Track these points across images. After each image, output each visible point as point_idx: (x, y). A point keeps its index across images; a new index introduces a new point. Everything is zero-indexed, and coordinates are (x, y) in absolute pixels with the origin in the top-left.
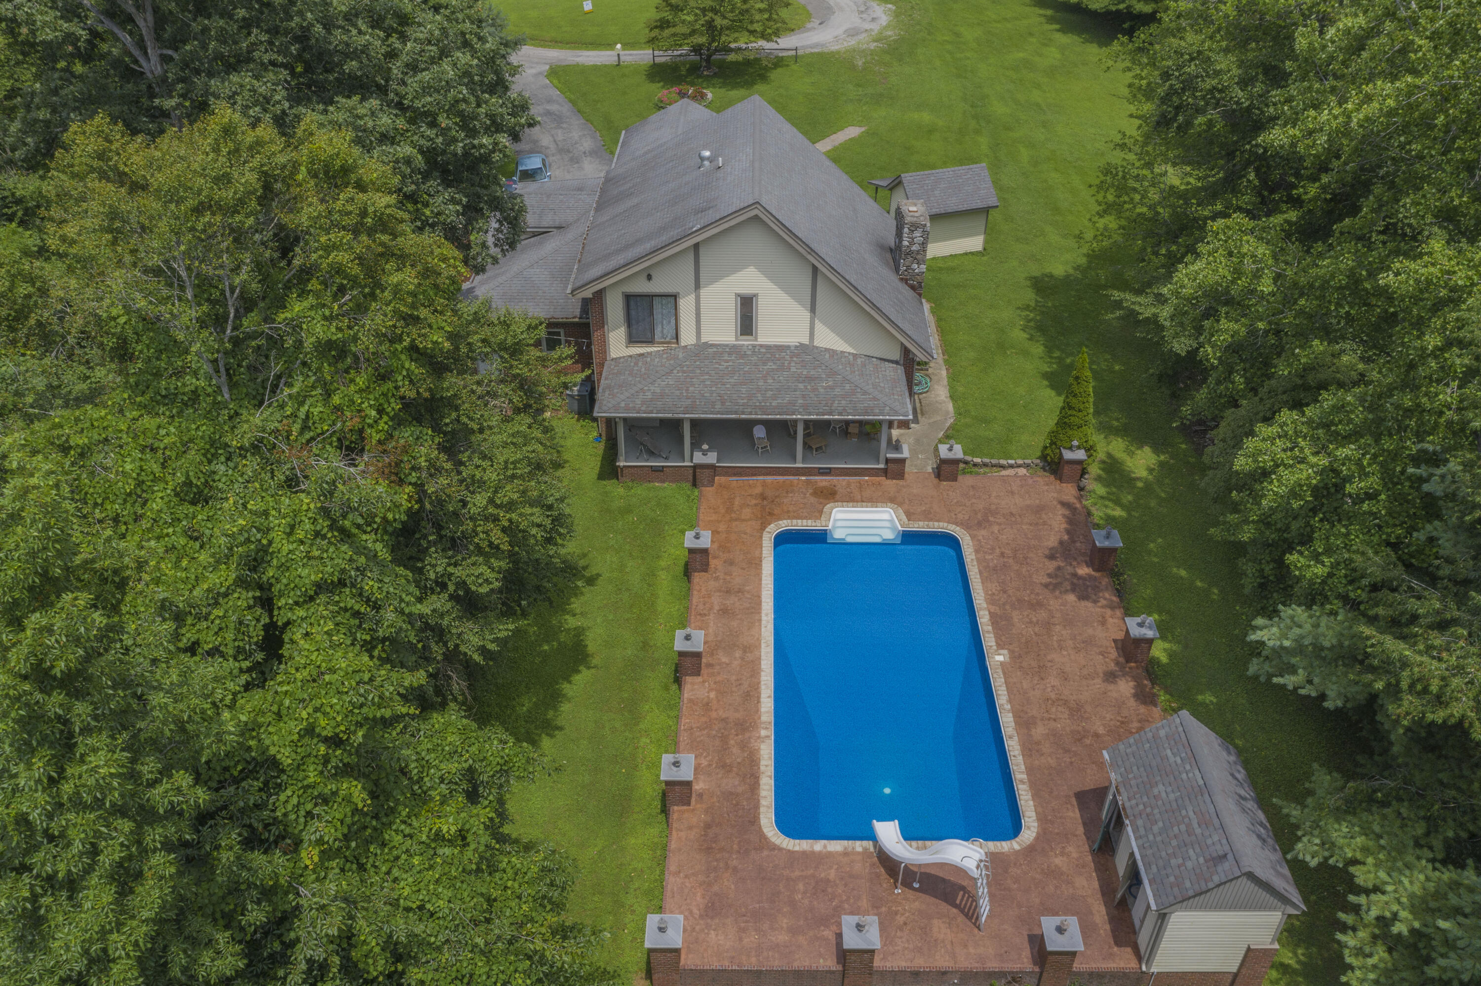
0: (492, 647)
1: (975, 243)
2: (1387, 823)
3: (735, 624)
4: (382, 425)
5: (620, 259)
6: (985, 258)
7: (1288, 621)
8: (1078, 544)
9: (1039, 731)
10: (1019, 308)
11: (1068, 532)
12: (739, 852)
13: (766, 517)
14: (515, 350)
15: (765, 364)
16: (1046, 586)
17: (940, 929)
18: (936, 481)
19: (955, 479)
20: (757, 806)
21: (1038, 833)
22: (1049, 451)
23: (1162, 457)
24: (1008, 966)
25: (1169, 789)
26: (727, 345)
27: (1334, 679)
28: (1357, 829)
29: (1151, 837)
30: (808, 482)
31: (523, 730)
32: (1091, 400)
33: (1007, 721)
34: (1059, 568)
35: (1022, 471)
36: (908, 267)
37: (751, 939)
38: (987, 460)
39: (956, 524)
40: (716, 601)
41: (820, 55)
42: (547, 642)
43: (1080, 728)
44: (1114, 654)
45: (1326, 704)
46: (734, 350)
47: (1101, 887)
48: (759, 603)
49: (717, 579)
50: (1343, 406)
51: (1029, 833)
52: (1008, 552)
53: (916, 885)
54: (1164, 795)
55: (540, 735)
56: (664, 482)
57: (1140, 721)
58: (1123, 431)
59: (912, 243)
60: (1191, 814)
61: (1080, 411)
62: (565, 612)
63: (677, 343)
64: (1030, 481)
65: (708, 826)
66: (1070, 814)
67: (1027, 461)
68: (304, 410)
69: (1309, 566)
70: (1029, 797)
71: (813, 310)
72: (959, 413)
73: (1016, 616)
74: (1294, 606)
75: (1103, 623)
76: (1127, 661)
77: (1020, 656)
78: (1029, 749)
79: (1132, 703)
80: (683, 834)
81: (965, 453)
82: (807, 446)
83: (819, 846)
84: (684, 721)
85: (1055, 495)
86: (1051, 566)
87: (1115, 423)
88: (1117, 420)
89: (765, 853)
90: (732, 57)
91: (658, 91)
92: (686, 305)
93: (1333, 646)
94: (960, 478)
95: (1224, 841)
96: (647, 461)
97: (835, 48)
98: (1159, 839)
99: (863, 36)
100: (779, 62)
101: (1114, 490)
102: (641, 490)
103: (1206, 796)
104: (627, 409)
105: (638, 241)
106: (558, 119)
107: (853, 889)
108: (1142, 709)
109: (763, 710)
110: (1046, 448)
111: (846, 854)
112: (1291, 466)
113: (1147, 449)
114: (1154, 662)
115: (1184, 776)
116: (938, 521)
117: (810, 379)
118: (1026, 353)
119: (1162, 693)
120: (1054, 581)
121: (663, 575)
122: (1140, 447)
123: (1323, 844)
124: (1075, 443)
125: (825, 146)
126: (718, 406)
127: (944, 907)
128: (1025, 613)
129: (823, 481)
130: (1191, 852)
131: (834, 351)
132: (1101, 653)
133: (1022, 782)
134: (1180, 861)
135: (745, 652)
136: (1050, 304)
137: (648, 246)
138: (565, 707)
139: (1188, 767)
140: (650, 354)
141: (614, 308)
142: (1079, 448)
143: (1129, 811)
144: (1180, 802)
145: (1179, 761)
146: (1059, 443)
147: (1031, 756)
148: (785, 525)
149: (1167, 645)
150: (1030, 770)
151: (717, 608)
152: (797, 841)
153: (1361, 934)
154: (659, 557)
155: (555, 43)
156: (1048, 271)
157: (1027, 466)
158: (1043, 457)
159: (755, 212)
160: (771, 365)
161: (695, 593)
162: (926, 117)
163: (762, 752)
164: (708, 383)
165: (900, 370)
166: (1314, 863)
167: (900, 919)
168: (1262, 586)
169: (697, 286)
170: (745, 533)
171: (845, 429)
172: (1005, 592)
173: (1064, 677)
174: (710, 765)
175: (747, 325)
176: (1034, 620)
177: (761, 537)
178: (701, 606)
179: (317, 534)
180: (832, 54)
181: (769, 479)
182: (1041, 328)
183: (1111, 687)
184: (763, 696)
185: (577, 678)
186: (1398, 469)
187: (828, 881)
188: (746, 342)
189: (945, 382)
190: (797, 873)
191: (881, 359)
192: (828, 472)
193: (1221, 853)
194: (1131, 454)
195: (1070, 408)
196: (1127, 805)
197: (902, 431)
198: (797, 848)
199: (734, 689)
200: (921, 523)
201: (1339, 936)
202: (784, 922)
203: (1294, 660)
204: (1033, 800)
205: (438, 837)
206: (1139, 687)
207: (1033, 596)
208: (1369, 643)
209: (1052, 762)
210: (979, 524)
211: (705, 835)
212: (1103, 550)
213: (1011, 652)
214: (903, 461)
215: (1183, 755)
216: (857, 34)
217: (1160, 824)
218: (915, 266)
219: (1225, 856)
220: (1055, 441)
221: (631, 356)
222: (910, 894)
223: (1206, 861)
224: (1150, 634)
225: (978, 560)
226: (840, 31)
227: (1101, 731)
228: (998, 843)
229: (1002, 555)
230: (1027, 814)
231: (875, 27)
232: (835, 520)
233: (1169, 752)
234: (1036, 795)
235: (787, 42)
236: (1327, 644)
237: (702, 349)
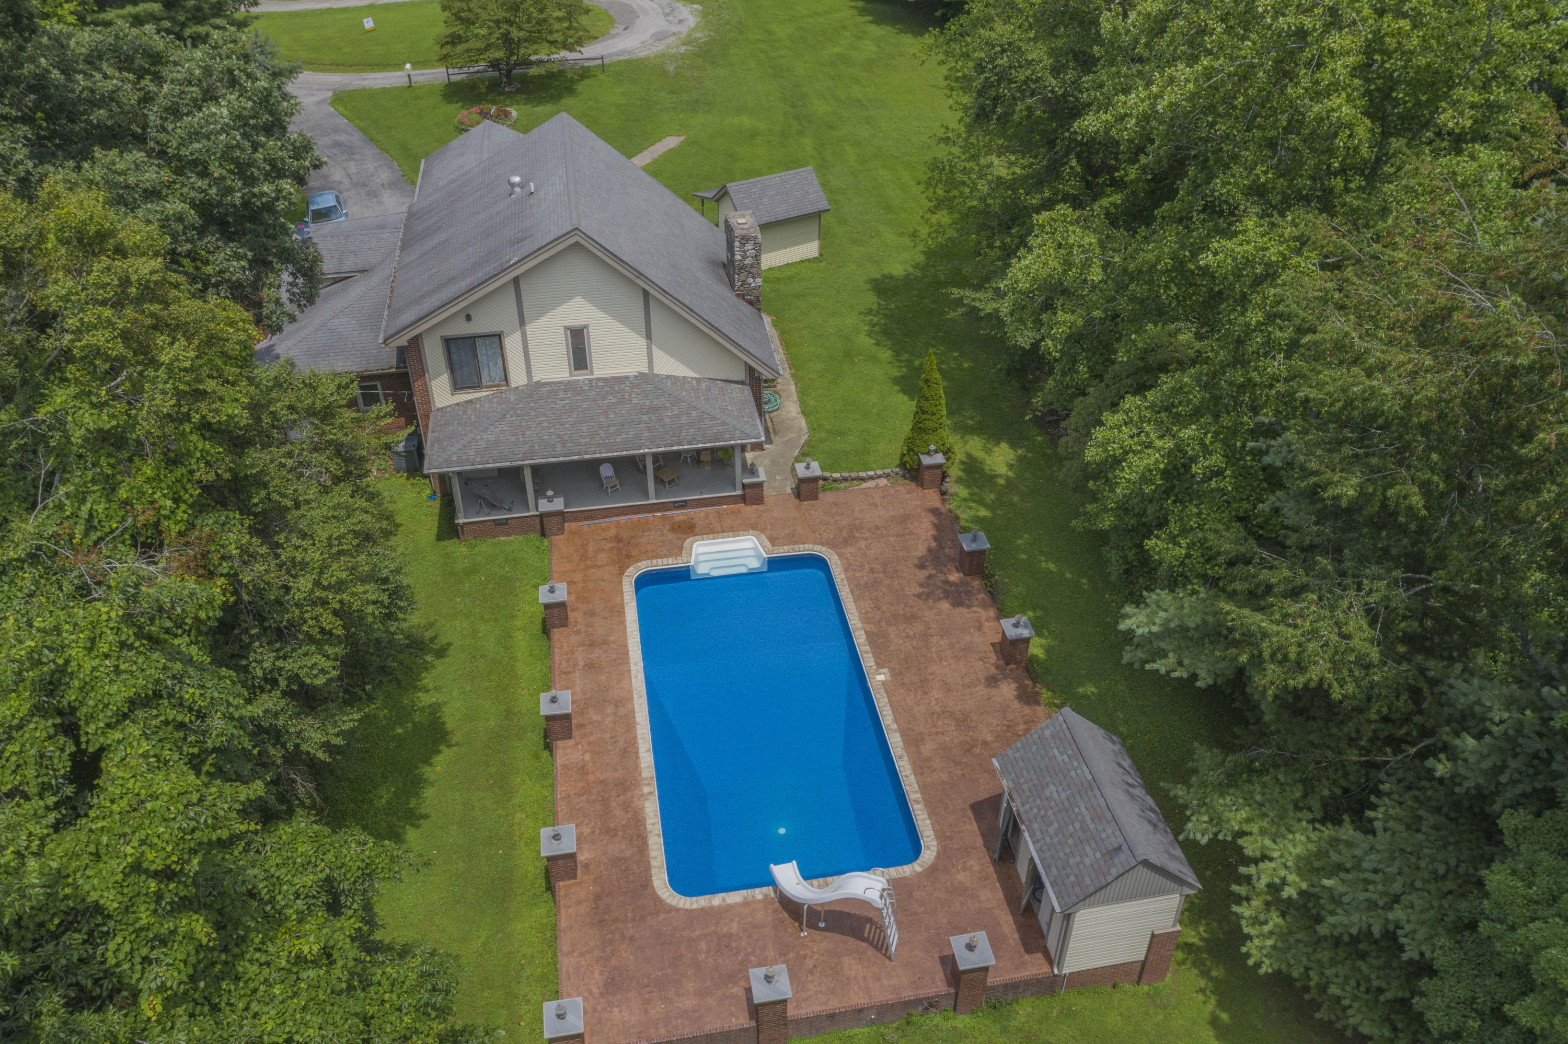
0: (338, 741)
1: (811, 249)
2: (1268, 791)
3: (603, 678)
4: (180, 515)
5: (434, 301)
6: (822, 264)
7: (1154, 606)
8: (947, 550)
9: (928, 747)
10: (861, 313)
11: (935, 538)
12: (634, 920)
13: (623, 560)
14: (326, 414)
15: (604, 398)
16: (919, 596)
17: (851, 967)
18: (797, 501)
19: (816, 498)
20: (648, 868)
21: (938, 852)
22: (907, 458)
23: (1020, 452)
24: (923, 993)
25: (1060, 788)
26: (561, 382)
27: (1203, 657)
28: (1241, 801)
29: (1048, 839)
30: (664, 518)
31: (384, 824)
32: (943, 402)
33: (895, 741)
34: (930, 577)
35: (883, 482)
36: (744, 283)
37: (657, 1010)
38: (846, 474)
39: (822, 544)
40: (580, 657)
41: (628, 62)
42: (400, 724)
43: (968, 739)
44: (993, 658)
45: (1199, 684)
46: (569, 386)
47: (1006, 896)
48: (627, 653)
49: (578, 632)
50: (1181, 388)
51: (928, 855)
52: (877, 567)
53: (822, 925)
54: (1055, 795)
55: (404, 827)
56: (509, 535)
57: (1025, 723)
58: (979, 429)
59: (744, 257)
60: (1083, 810)
61: (933, 414)
62: (416, 689)
63: (507, 384)
64: (892, 491)
65: (598, 898)
66: (968, 827)
67: (886, 471)
68: (85, 508)
69: (1167, 549)
70: (926, 816)
71: (649, 336)
72: (813, 428)
73: (892, 632)
74: (1158, 591)
75: (980, 628)
76: (1007, 664)
77: (901, 673)
78: (920, 768)
79: (1016, 705)
80: (572, 911)
81: (823, 469)
82: (659, 481)
83: (717, 900)
84: (561, 789)
85: (919, 502)
86: (922, 575)
87: (970, 422)
88: (972, 418)
89: (662, 916)
90: (533, 71)
91: (456, 112)
92: (512, 344)
93: (1197, 627)
94: (820, 495)
95: (1118, 833)
96: (489, 515)
97: (643, 54)
98: (1055, 840)
99: (672, 39)
100: (585, 73)
101: (976, 490)
102: (486, 547)
103: (1096, 790)
104: (460, 462)
105: (452, 280)
106: (349, 151)
107: (757, 940)
108: (1027, 710)
109: (643, 765)
110: (903, 455)
111: (746, 904)
112: (1140, 452)
113: (1004, 445)
114: (1033, 660)
115: (1073, 773)
116: (803, 543)
117: (653, 410)
118: (874, 359)
119: (1044, 691)
120: (926, 590)
121: (519, 635)
122: (997, 444)
123: (1211, 820)
124: (932, 447)
125: (643, 159)
126: (559, 449)
127: (852, 942)
128: (901, 628)
129: (679, 515)
130: (1088, 848)
131: (676, 378)
132: (981, 659)
133: (917, 802)
134: (1078, 859)
135: (617, 706)
136: (893, 306)
137: (464, 284)
138: (429, 793)
139: (1076, 764)
140: (479, 399)
141: (434, 354)
142: (936, 452)
143: (1023, 816)
144: (1072, 800)
145: (1066, 759)
146: (916, 449)
147: (923, 773)
148: (644, 566)
149: (1043, 641)
150: (923, 789)
151: (581, 663)
152: (694, 899)
153: (1255, 903)
154: (513, 617)
155: (336, 66)
156: (886, 272)
157: (887, 476)
158: (903, 465)
159: (576, 239)
160: (611, 399)
161: (556, 650)
162: (746, 121)
163: (647, 810)
164: (545, 424)
165: (747, 391)
166: (1204, 841)
167: (809, 963)
168: (1127, 572)
169: (522, 323)
170: (604, 580)
171: (696, 457)
172: (879, 609)
173: (947, 688)
174: (593, 832)
175: (581, 360)
176: (911, 633)
177: (621, 582)
178: (564, 664)
179: (123, 645)
180: (641, 61)
181: (623, 519)
182: (886, 332)
183: (994, 692)
184: (641, 750)
185: (438, 759)
186: (1239, 444)
187: (731, 935)
188: (581, 377)
189: (795, 397)
190: (698, 932)
191: (726, 381)
192: (684, 505)
193: (1116, 845)
194: (989, 452)
195: (924, 412)
196: (1022, 810)
197: (756, 453)
198: (695, 906)
199: (610, 748)
200: (786, 548)
201: (1235, 908)
202: (690, 986)
203: (1163, 645)
204: (930, 818)
205: (300, 960)
206: (1021, 689)
207: (907, 609)
208: (1229, 618)
209: (944, 777)
210: (846, 542)
211: (596, 908)
212: (971, 554)
213: (892, 670)
214: (760, 485)
215: (1070, 752)
216: (665, 38)
217: (1055, 825)
218: (751, 280)
219: (1120, 848)
220: (912, 447)
221: (458, 404)
222: (817, 935)
223: (1103, 855)
224: (1025, 633)
225: (848, 579)
226: (647, 36)
227: (989, 738)
228: (900, 868)
229: (872, 570)
230: (926, 833)
231: (683, 29)
232: (697, 555)
233: (1055, 751)
234: (932, 813)
235: (591, 51)
236: (1192, 625)
237: (535, 388)
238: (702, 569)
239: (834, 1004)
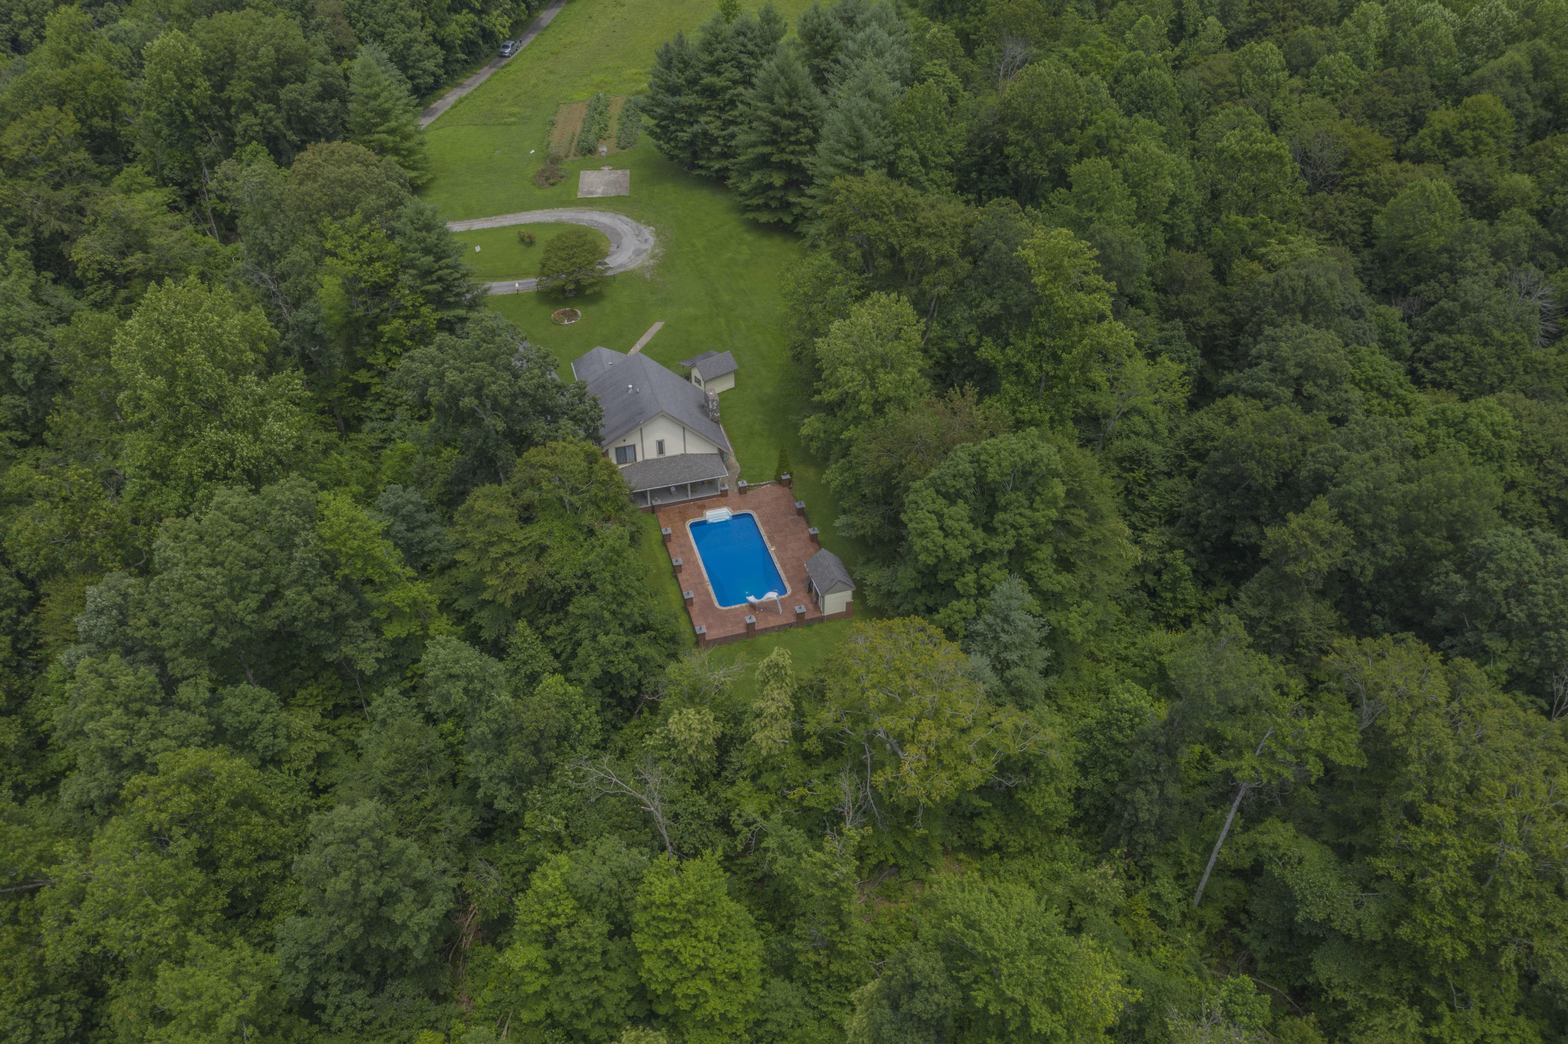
1: (732, 384)
2: (874, 564)
3: (687, 554)
5: (613, 437)
6: (737, 390)
8: (792, 508)
9: (788, 567)
10: (755, 414)
11: (788, 504)
12: (711, 613)
13: (684, 520)
15: (671, 464)
16: (784, 524)
17: (770, 618)
18: (739, 495)
20: (712, 602)
21: (792, 592)
26: (655, 459)
29: (819, 582)
33: (778, 566)
34: (787, 518)
36: (713, 415)
37: (724, 630)
38: (756, 484)
39: (750, 509)
41: (625, 273)
43: (800, 564)
44: (807, 540)
46: (658, 460)
47: (810, 600)
48: (692, 547)
51: (789, 591)
52: (769, 515)
53: (761, 607)
54: (820, 570)
58: (803, 462)
59: (713, 407)
60: (827, 572)
63: (636, 461)
64: (772, 489)
66: (800, 585)
67: (770, 482)
70: (784, 576)
71: (685, 440)
72: (742, 466)
73: (775, 536)
75: (804, 534)
76: (811, 541)
77: (779, 547)
79: (814, 552)
80: (694, 613)
81: (747, 483)
82: (692, 492)
84: (682, 583)
85: (782, 492)
86: (784, 517)
89: (718, 612)
91: (549, 310)
92: (638, 448)
94: (747, 492)
95: (836, 578)
97: (631, 267)
98: (821, 582)
99: (644, 255)
100: (607, 285)
103: (830, 567)
107: (746, 613)
108: (817, 552)
109: (705, 578)
110: (776, 476)
113: (810, 469)
114: (820, 540)
115: (824, 565)
117: (689, 467)
118: (762, 435)
119: (822, 548)
120: (786, 522)
124: (786, 473)
126: (657, 483)
127: (770, 611)
128: (778, 534)
129: (700, 502)
131: (695, 454)
132: (803, 540)
133: (785, 581)
134: (825, 583)
136: (768, 409)
137: (623, 430)
139: (825, 562)
140: (630, 466)
143: (814, 580)
144: (824, 570)
147: (786, 573)
148: (692, 521)
150: (787, 578)
156: (764, 393)
157: (770, 484)
158: (776, 479)
159: (662, 414)
160: (674, 464)
162: (691, 310)
163: (709, 588)
164: (651, 476)
165: (719, 456)
167: (760, 616)
169: (642, 441)
170: (679, 526)
171: (704, 483)
172: (770, 529)
173: (793, 550)
174: (694, 594)
175: (662, 451)
176: (781, 535)
177: (685, 527)
178: (673, 552)
180: (632, 271)
182: (766, 422)
183: (807, 549)
184: (704, 574)
187: (739, 613)
188: (662, 456)
189: (735, 458)
191: (711, 454)
192: (702, 499)
193: (833, 578)
194: (807, 471)
195: (782, 460)
196: (811, 575)
199: (694, 574)
200: (738, 511)
201: (864, 591)
202: (730, 624)
203: (843, 529)
206: (816, 548)
207: (780, 528)
209: (793, 574)
210: (758, 508)
211: (700, 610)
212: (800, 509)
213: (776, 547)
214: (726, 490)
215: (823, 560)
216: (640, 254)
217: (821, 578)
218: (715, 414)
220: (779, 473)
224: (817, 532)
225: (760, 520)
226: (630, 252)
229: (767, 517)
231: (649, 247)
233: (820, 560)
234: (790, 583)
237: (646, 462)
239: (769, 626)
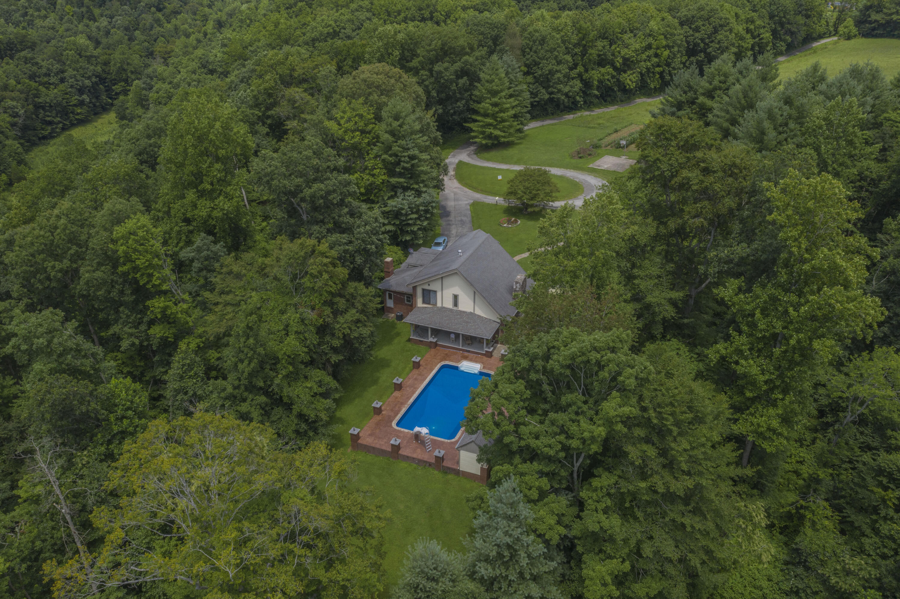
3: (416, 382)
5: (422, 278)
12: (384, 426)
13: (443, 360)
15: (457, 316)
17: (419, 451)
20: (394, 419)
21: (456, 440)
24: (428, 461)
26: (449, 309)
30: (460, 353)
37: (376, 441)
42: (370, 378)
46: (451, 310)
48: (426, 378)
49: (419, 371)
51: (453, 440)
56: (421, 345)
59: (516, 287)
62: (379, 372)
63: (436, 305)
68: (305, 299)
71: (474, 302)
80: (374, 421)
83: (402, 429)
84: (390, 398)
89: (390, 428)
92: (439, 295)
96: (418, 338)
102: (415, 346)
104: (412, 321)
105: (426, 274)
106: (463, 223)
107: (404, 439)
109: (410, 401)
116: (490, 370)
117: (468, 322)
129: (466, 354)
131: (480, 316)
135: (415, 388)
137: (430, 275)
138: (366, 393)
141: (419, 292)
148: (447, 363)
151: (414, 377)
152: (398, 427)
155: (481, 191)
159: (456, 272)
161: (412, 372)
163: (403, 410)
164: (438, 318)
165: (499, 325)
167: (411, 447)
169: (442, 290)
170: (435, 362)
174: (390, 408)
175: (456, 304)
177: (438, 364)
178: (412, 375)
181: (452, 350)
184: (412, 398)
185: (372, 387)
188: (455, 308)
190: (394, 433)
191: (494, 321)
192: (469, 351)
198: (397, 429)
199: (406, 396)
200: (486, 370)
214: (490, 352)
221: (421, 307)
228: (445, 440)
230: (457, 437)
232: (463, 365)
238: (462, 369)
239: (409, 455)
